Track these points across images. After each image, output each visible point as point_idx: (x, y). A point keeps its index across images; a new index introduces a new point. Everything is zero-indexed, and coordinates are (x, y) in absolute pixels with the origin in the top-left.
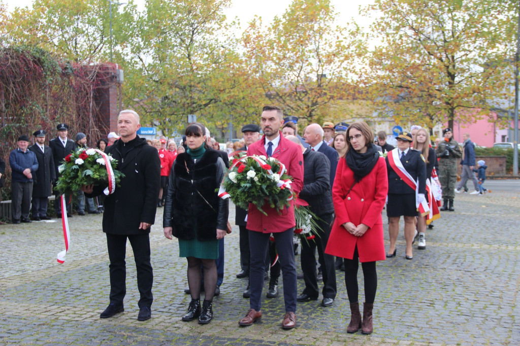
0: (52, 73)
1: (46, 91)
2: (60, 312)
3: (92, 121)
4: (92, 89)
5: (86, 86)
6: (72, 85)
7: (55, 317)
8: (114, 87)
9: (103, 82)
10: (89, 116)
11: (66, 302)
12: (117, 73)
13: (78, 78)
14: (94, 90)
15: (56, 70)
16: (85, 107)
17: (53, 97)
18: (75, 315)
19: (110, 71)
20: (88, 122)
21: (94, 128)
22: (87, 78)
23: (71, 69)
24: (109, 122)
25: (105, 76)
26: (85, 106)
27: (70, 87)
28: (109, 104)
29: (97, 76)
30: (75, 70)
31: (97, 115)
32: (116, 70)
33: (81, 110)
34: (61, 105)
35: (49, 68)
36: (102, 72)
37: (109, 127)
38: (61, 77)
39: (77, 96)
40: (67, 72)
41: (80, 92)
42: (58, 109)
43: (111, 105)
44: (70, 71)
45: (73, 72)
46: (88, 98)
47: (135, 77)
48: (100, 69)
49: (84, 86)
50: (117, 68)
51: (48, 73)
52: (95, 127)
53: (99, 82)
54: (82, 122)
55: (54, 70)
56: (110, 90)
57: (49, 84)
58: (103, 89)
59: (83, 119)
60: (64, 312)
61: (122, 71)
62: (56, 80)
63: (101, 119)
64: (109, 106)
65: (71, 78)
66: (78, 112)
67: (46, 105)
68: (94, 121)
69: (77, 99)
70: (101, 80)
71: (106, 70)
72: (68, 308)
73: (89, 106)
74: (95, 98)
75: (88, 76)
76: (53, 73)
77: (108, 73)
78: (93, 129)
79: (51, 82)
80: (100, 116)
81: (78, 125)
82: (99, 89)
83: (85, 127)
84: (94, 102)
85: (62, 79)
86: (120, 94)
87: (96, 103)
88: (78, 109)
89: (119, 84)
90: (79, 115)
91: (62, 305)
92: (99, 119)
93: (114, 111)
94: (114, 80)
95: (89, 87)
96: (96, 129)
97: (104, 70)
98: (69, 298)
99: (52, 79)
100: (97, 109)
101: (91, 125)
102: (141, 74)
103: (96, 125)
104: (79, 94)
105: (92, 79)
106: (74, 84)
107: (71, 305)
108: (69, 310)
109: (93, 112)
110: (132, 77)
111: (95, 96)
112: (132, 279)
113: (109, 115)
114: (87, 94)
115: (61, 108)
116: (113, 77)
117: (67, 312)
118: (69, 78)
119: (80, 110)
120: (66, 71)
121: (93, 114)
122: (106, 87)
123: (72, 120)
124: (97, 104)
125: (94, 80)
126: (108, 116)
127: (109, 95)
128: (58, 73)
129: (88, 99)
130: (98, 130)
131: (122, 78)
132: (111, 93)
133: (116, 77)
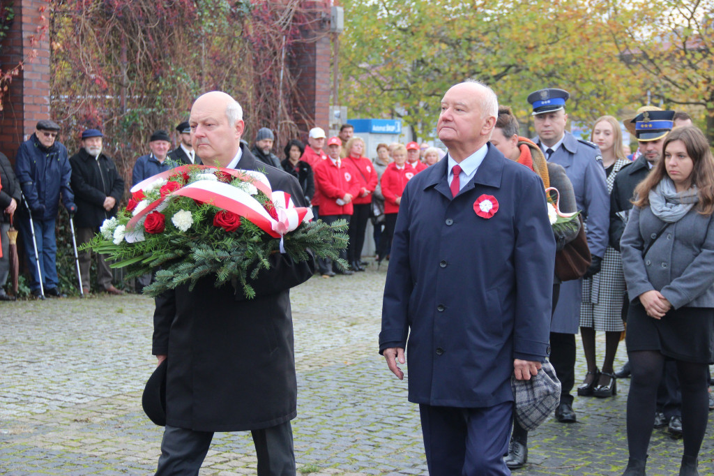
0: (212, 12)
1: (201, 48)
2: (221, 463)
3: (282, 105)
4: (284, 44)
5: (274, 39)
6: (249, 36)
7: (212, 472)
8: (325, 40)
9: (305, 31)
10: (277, 95)
11: (231, 445)
12: (332, 14)
13: (259, 24)
14: (287, 46)
15: (219, 8)
16: (271, 79)
17: (214, 58)
18: (248, 470)
19: (318, 10)
20: (276, 107)
21: (285, 119)
22: (276, 23)
23: (247, 6)
24: (314, 107)
25: (310, 19)
26: (271, 76)
27: (245, 39)
28: (314, 72)
29: (294, 19)
30: (254, 8)
31: (292, 95)
32: (330, 8)
33: (263, 85)
34: (227, 75)
35: (207, 4)
36: (303, 11)
37: (314, 119)
38: (228, 20)
39: (257, 58)
40: (240, 12)
41: (262, 47)
42: (222, 82)
43: (318, 75)
44: (245, 10)
45: (250, 10)
46: (276, 61)
47: (363, 22)
48: (300, 6)
49: (270, 38)
50: (332, 5)
51: (206, 13)
52: (287, 117)
53: (298, 31)
54: (265, 106)
55: (216, 8)
56: (317, 46)
57: (207, 34)
58: (304, 44)
59: (266, 101)
60: (229, 463)
61: (340, 10)
62: (220, 27)
63: (299, 103)
64: (314, 78)
65: (246, 22)
66: (258, 87)
67: (200, 74)
68: (287, 106)
69: (256, 62)
70: (300, 28)
71: (310, 7)
72: (235, 455)
73: (278, 77)
74: (290, 62)
75: (277, 18)
76: (214, 13)
77: (314, 14)
78: (284, 122)
79: (209, 31)
80: (298, 97)
81: (256, 113)
82: (297, 44)
83: (269, 117)
84: (287, 70)
85: (231, 24)
86: (336, 54)
87: (290, 71)
88: (258, 82)
89: (335, 34)
90: (260, 94)
91: (224, 449)
92: (295, 101)
93: (324, 86)
94: (326, 26)
95: (278, 40)
96: (289, 121)
97: (307, 8)
98: (238, 437)
99: (212, 24)
100: (293, 83)
101: (280, 113)
102: (375, 16)
103: (289, 114)
104: (260, 54)
105: (284, 24)
106: (251, 32)
107: (241, 451)
108: (236, 459)
109: (285, 88)
110: (357, 21)
111: (290, 58)
112: (352, 409)
113: (314, 95)
114: (275, 54)
115: (227, 80)
116: (324, 21)
117: (234, 463)
118: (243, 23)
119: (260, 84)
120: (238, 10)
121: (284, 93)
122: (310, 40)
123: (246, 103)
124: (293, 73)
125: (288, 28)
126: (312, 98)
127: (315, 56)
128: (223, 13)
129: (276, 65)
130: (293, 122)
131: (340, 24)
132: (318, 51)
133: (329, 22)
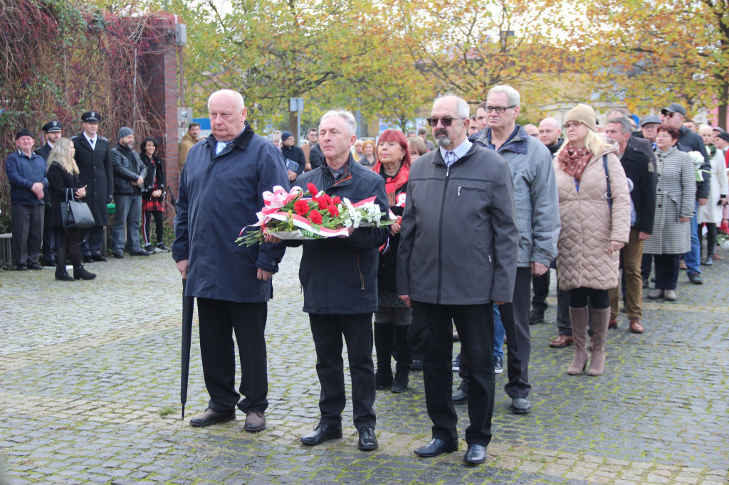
0: (72, 29)
1: (63, 59)
2: (91, 410)
3: (136, 107)
4: (136, 55)
5: (127, 51)
6: (105, 48)
7: (83, 418)
8: (171, 52)
9: (154, 45)
10: (131, 99)
11: (99, 395)
12: (177, 30)
13: (114, 38)
14: (139, 57)
15: (78, 24)
16: (126, 85)
17: (75, 67)
18: (114, 415)
19: (165, 27)
20: (131, 109)
21: (139, 119)
22: (129, 37)
23: (103, 23)
24: (164, 108)
25: (157, 34)
26: (126, 83)
27: (102, 51)
28: (163, 79)
29: (144, 34)
30: (109, 25)
31: (145, 99)
32: (175, 25)
33: (119, 90)
34: (87, 82)
35: (67, 21)
36: (151, 27)
37: (164, 118)
38: (86, 35)
39: (113, 67)
40: (96, 28)
41: (116, 60)
42: (82, 88)
43: (166, 82)
44: (101, 27)
45: (105, 27)
46: (129, 70)
47: (204, 37)
48: (149, 23)
49: (123, 50)
50: (176, 22)
51: (66, 29)
52: (141, 117)
53: (148, 45)
54: (121, 108)
55: (75, 25)
56: (165, 57)
57: (68, 47)
58: (153, 55)
59: (122, 103)
60: (98, 410)
61: (183, 26)
62: (79, 41)
63: (151, 105)
64: (163, 84)
65: (102, 37)
66: (114, 92)
67: (63, 82)
68: (140, 108)
69: (113, 71)
70: (150, 41)
71: (158, 24)
72: (103, 403)
73: (132, 83)
74: (142, 70)
75: (129, 34)
76: (74, 28)
77: (162, 30)
78: (138, 121)
79: (70, 44)
80: (150, 100)
81: (114, 114)
82: (147, 56)
83: (125, 118)
84: (140, 77)
85: (88, 38)
86: (181, 63)
87: (142, 78)
88: (115, 88)
89: (180, 47)
90: (116, 98)
91: (92, 398)
92: (148, 104)
93: (172, 91)
94: (172, 41)
95: (131, 52)
96: (143, 121)
97: (154, 25)
98: (105, 388)
99: (72, 38)
100: (145, 89)
101: (134, 114)
102: (215, 32)
103: (143, 114)
104: (115, 64)
105: (136, 38)
106: (107, 46)
107: (108, 399)
108: (104, 406)
109: (138, 93)
110: (200, 35)
111: (142, 67)
113: (164, 98)
114: (128, 64)
115: (88, 86)
116: (170, 36)
117: (102, 410)
118: (99, 37)
119: (117, 89)
120: (94, 26)
121: (138, 97)
122: (158, 52)
123: (105, 106)
124: (145, 80)
125: (139, 42)
126: (162, 101)
127: (163, 65)
128: (82, 29)
129: (130, 73)
130: (146, 122)
131: (184, 38)
132: (166, 61)
133: (175, 37)
